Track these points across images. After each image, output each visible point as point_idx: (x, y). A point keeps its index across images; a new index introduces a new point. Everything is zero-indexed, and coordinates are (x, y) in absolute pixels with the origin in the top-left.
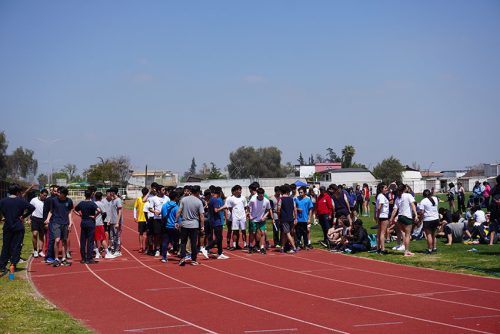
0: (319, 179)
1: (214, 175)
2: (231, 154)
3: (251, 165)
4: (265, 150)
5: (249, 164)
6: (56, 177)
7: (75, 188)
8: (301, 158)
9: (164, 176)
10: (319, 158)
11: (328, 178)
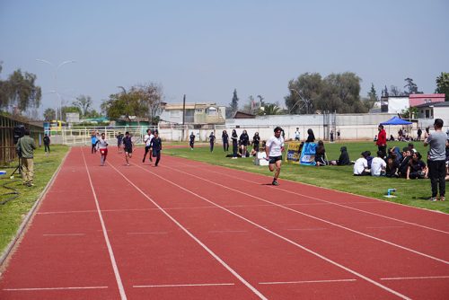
0: (416, 116)
1: (270, 111)
2: (290, 83)
3: (319, 96)
4: (338, 76)
5: (316, 97)
6: (65, 111)
7: (90, 125)
8: (373, 90)
9: (207, 110)
10: (394, 91)
11: (428, 114)
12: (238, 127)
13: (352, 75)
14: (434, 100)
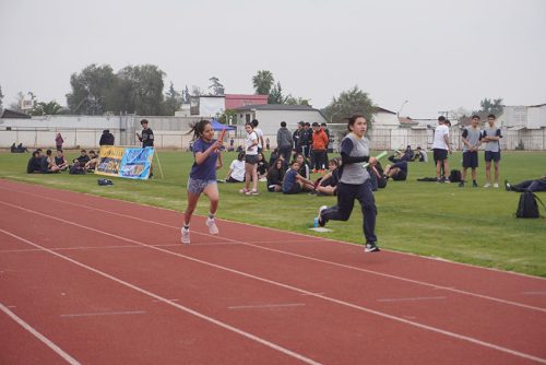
0: (234, 121)
1: (49, 110)
2: (73, 77)
3: (112, 93)
8: (172, 90)
11: (249, 119)
12: (9, 129)
13: (153, 68)
14: (254, 102)
